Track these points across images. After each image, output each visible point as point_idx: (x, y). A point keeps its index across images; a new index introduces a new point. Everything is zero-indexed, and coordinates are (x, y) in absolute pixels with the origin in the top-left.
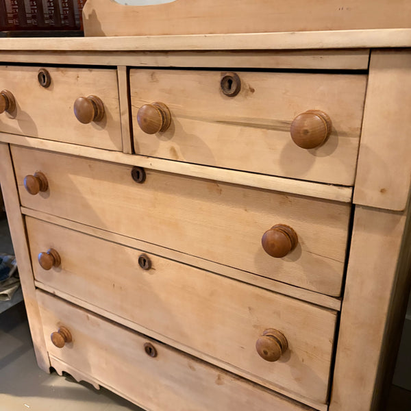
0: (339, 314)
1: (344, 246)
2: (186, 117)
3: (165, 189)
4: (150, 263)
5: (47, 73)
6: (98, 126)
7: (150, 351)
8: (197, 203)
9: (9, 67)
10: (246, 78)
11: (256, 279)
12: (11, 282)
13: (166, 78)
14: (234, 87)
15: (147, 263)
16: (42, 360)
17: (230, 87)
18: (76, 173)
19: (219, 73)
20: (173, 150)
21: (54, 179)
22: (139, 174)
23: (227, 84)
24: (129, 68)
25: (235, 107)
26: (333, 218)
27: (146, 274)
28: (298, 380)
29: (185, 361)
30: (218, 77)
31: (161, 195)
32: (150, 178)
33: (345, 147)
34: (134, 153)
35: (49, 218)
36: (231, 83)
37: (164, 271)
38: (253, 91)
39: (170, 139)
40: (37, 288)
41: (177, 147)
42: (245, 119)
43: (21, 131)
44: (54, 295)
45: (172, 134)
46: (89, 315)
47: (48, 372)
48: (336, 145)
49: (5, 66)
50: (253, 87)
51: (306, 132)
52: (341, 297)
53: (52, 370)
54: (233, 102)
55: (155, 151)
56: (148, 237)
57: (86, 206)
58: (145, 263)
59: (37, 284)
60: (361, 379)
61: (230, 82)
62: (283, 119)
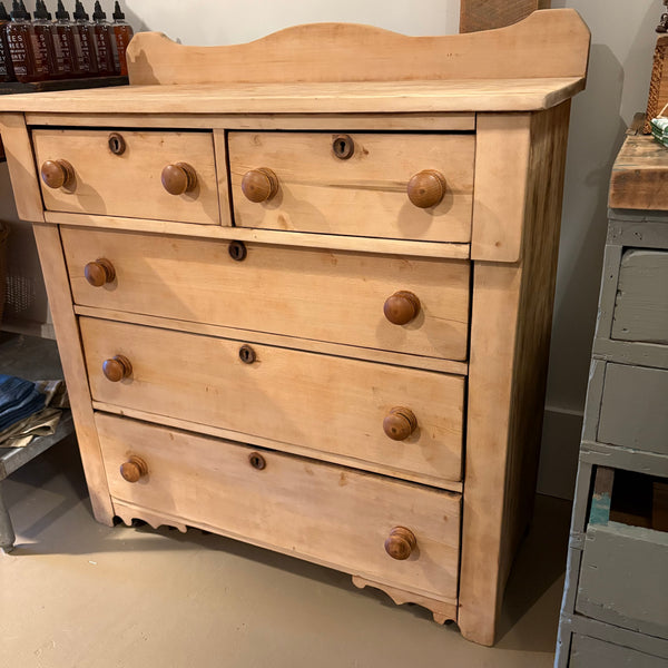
0: (467, 378)
1: (467, 305)
2: (295, 182)
3: (273, 265)
4: (254, 354)
5: (121, 138)
6: (189, 198)
7: (257, 462)
8: (309, 277)
9: (66, 131)
10: (359, 140)
11: (378, 355)
12: (49, 413)
13: (272, 142)
14: (347, 150)
15: (250, 356)
16: (102, 509)
17: (343, 150)
18: (155, 255)
19: (331, 135)
20: (281, 219)
21: (123, 265)
22: (238, 250)
23: (339, 147)
24: (227, 132)
25: (349, 170)
26: (453, 278)
27: (249, 369)
28: (429, 460)
29: (301, 465)
30: (330, 139)
31: (266, 273)
32: (252, 253)
33: (460, 204)
34: (234, 225)
35: (116, 315)
36: (344, 146)
37: (272, 362)
38: (367, 153)
39: (277, 207)
40: (95, 410)
41: (286, 216)
42: (361, 182)
43: (81, 208)
44: (123, 416)
45: (280, 201)
46: (174, 433)
47: (112, 524)
48: (451, 203)
49: (60, 131)
50: (368, 149)
51: (423, 191)
52: (467, 360)
53: (118, 521)
54: (346, 165)
55: (260, 222)
56: (250, 324)
57: (169, 295)
58: (247, 355)
59: (96, 405)
60: (494, 445)
61: (343, 144)
62: (398, 180)
